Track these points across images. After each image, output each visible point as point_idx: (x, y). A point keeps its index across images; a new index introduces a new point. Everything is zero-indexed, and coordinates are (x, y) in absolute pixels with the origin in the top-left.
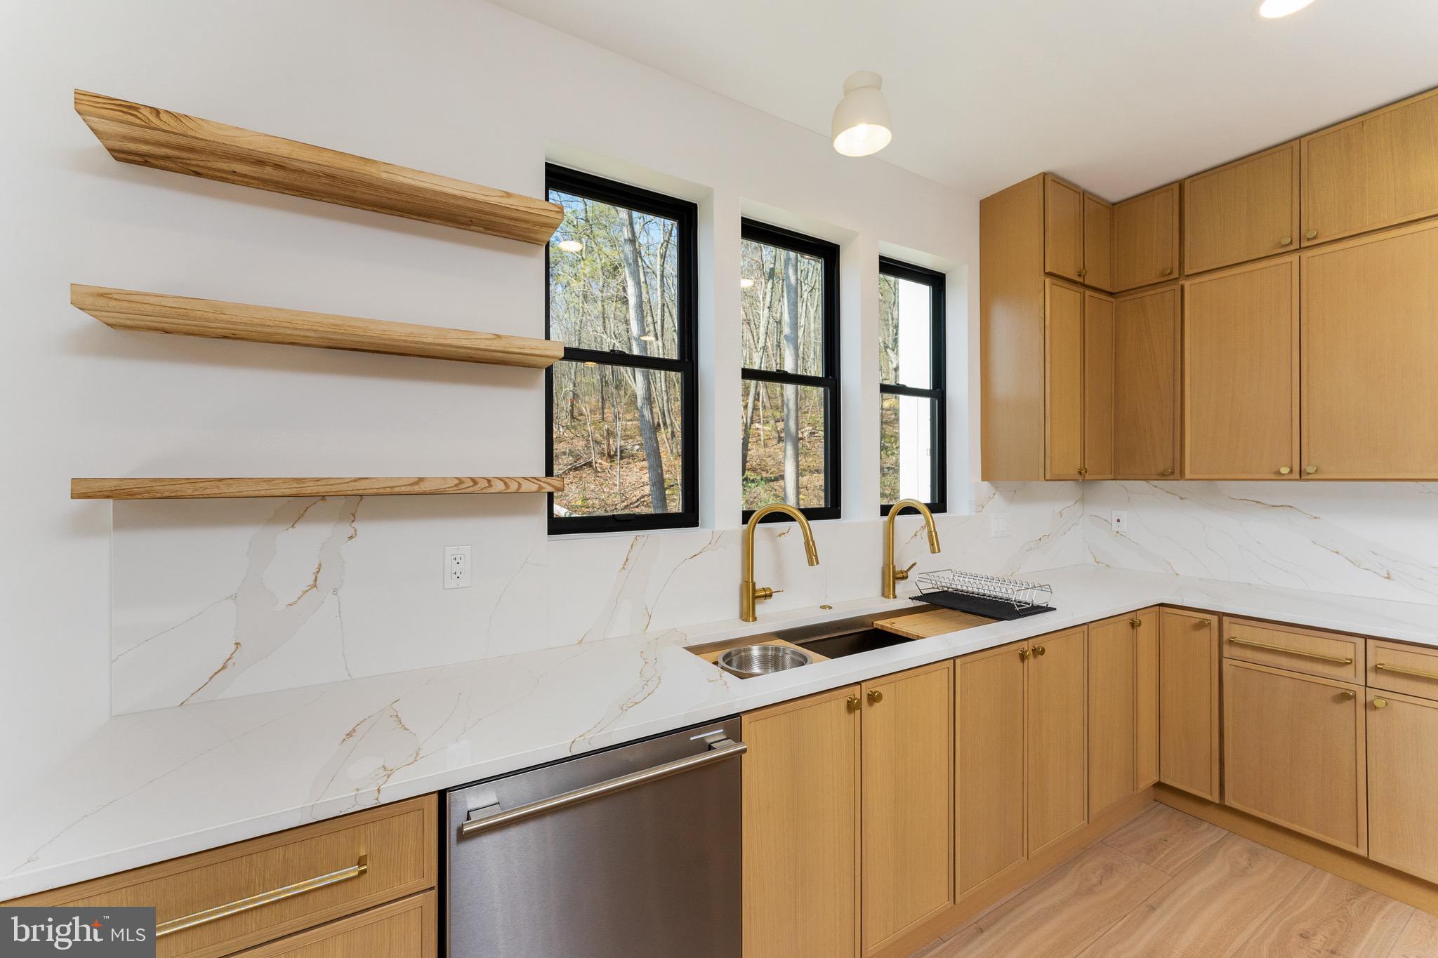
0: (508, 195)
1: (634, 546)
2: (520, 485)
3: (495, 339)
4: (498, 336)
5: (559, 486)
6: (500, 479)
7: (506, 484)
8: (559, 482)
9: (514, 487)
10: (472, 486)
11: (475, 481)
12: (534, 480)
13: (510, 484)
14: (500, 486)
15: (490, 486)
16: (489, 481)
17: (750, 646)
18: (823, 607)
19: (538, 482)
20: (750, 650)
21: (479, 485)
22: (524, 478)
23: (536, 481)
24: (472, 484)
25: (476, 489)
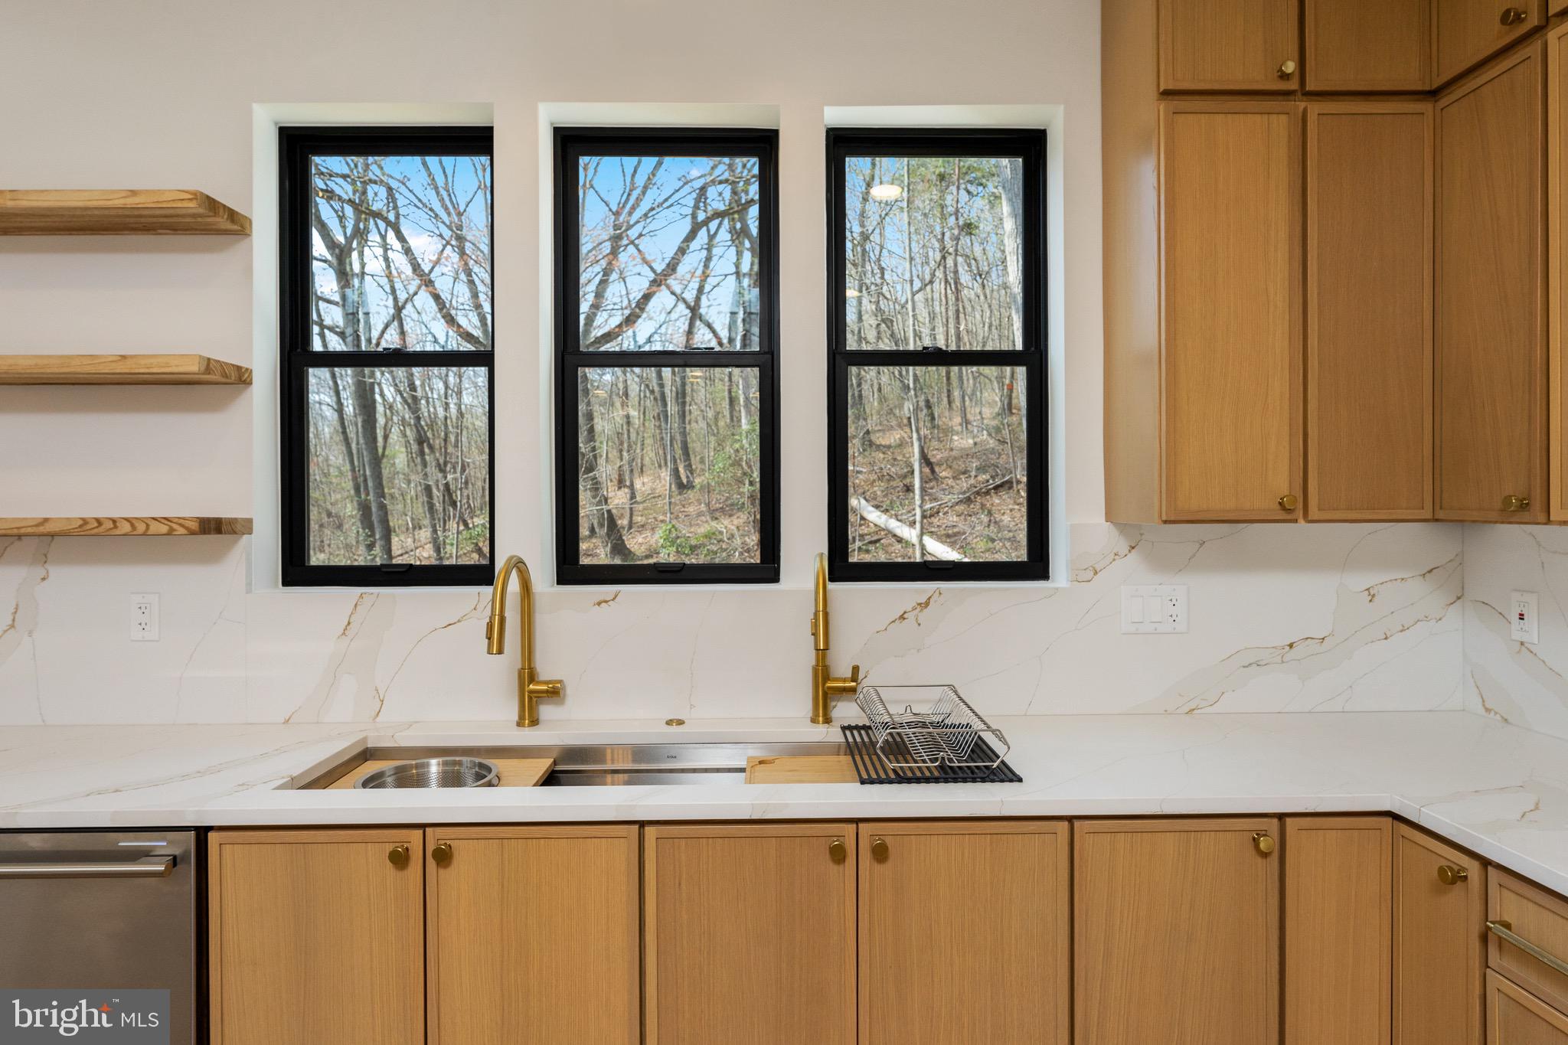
0: (134, 193)
1: (358, 607)
2: (148, 526)
3: (120, 360)
4: (124, 357)
5: (193, 528)
6: (127, 519)
7: (132, 525)
8: (193, 523)
9: (141, 528)
10: (97, 527)
11: (99, 521)
12: (163, 521)
13: (137, 525)
14: (126, 528)
15: (116, 527)
16: (114, 521)
17: (425, 760)
18: (669, 723)
19: (169, 523)
20: (428, 765)
21: (103, 527)
22: (153, 518)
23: (166, 522)
24: (96, 524)
25: (101, 529)
